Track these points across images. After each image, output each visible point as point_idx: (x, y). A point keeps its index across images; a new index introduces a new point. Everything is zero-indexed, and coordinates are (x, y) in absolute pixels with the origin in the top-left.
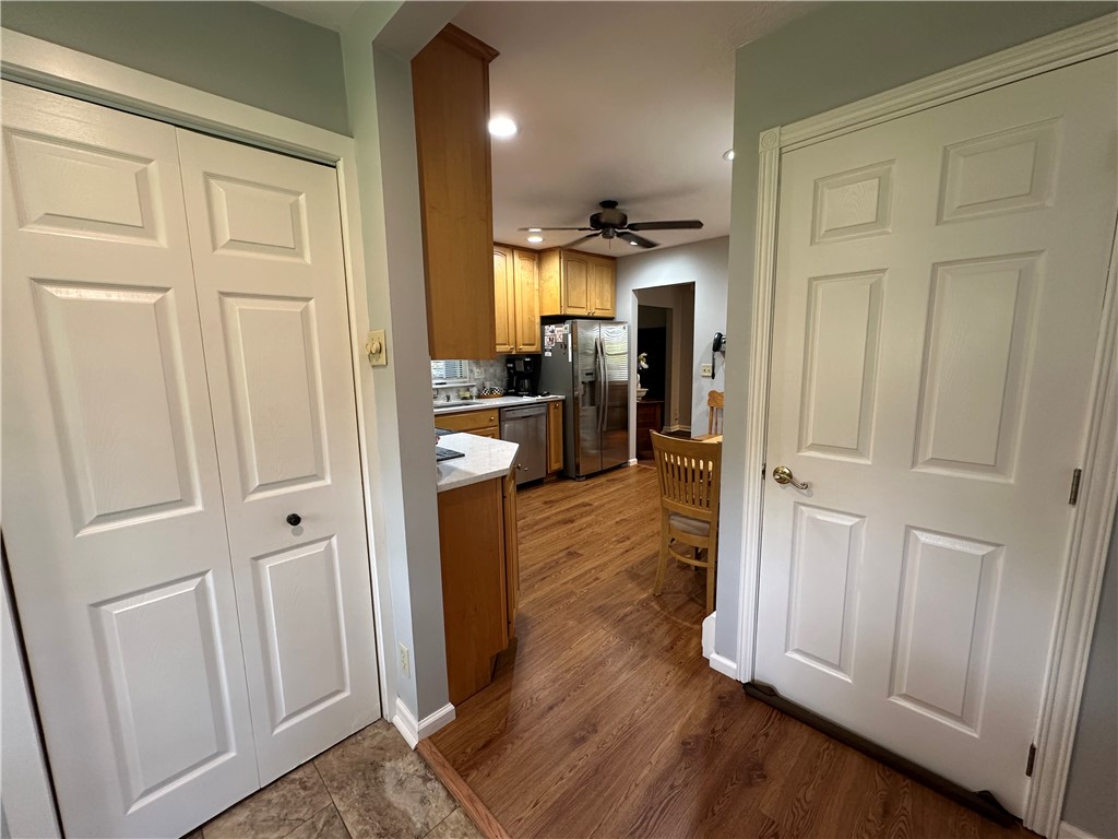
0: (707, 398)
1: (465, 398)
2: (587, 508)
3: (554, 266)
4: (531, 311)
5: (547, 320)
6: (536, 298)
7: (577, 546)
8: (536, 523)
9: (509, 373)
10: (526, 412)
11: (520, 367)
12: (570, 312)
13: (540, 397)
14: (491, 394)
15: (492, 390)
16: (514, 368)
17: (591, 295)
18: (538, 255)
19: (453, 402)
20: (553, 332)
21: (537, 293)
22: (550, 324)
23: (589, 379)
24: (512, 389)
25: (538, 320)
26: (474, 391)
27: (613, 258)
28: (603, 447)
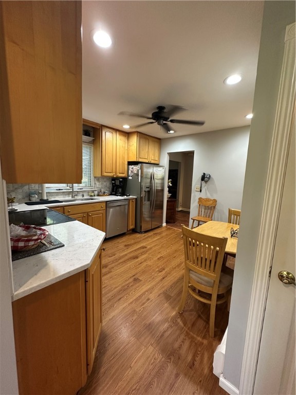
0: (198, 200)
1: (91, 196)
2: (144, 249)
3: (134, 140)
4: (124, 158)
5: (130, 163)
6: (126, 154)
7: (139, 274)
8: (120, 258)
9: (113, 185)
10: (119, 204)
11: (118, 183)
12: (141, 160)
13: (125, 197)
14: (104, 194)
15: (104, 192)
16: (115, 183)
17: (150, 153)
18: (127, 134)
19: (85, 197)
20: (133, 168)
21: (126, 151)
22: (131, 165)
23: (148, 189)
24: (114, 192)
25: (126, 163)
26: (96, 193)
27: (160, 139)
28: (152, 217)
